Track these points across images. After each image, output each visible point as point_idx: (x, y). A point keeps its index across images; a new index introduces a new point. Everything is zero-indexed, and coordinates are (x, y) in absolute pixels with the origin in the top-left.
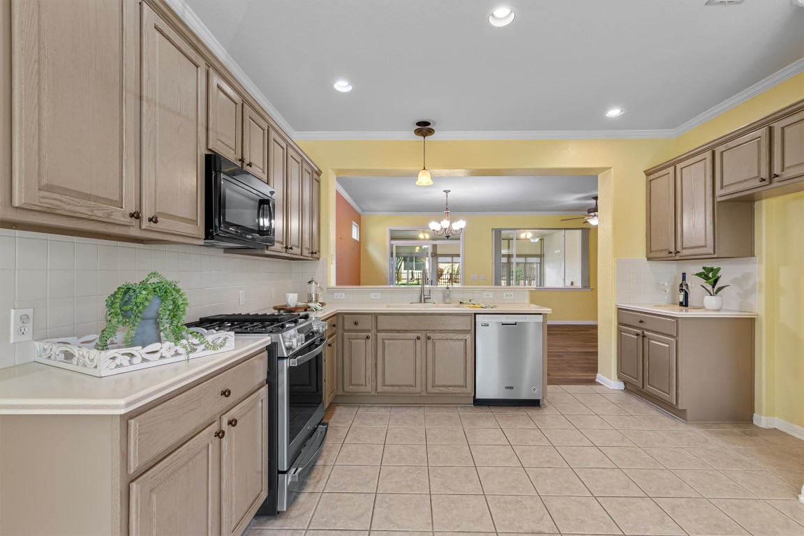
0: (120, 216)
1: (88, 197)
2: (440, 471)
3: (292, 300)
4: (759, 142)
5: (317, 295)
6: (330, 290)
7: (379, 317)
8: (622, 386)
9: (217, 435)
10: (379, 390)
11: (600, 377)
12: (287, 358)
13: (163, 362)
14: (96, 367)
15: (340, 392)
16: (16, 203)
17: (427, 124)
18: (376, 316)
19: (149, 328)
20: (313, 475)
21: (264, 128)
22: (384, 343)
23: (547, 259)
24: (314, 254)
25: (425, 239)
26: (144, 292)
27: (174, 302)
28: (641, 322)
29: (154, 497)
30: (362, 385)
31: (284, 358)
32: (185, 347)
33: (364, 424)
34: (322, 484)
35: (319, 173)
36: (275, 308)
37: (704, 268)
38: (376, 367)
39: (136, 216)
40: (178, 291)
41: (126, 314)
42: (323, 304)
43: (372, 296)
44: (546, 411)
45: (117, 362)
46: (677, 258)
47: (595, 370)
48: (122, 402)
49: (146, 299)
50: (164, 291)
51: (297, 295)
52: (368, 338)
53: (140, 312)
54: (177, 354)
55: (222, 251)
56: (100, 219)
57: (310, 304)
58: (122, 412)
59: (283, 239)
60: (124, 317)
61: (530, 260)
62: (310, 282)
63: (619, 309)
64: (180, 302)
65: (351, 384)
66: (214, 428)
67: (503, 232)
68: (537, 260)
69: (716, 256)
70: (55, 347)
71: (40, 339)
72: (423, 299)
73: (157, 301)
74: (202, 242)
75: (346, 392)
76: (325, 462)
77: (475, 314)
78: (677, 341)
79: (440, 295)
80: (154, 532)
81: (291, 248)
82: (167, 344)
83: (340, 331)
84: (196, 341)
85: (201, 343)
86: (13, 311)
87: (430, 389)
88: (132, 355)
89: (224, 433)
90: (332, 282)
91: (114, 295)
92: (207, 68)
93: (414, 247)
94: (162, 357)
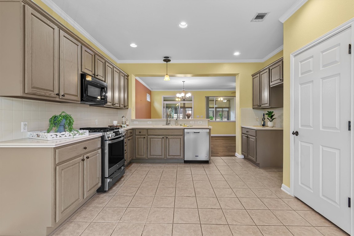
0: (53, 94)
1: (44, 89)
2: (163, 181)
3: (115, 123)
4: (280, 66)
5: (125, 122)
6: (133, 121)
7: (149, 130)
8: (243, 157)
9: (82, 160)
10: (149, 157)
11: (237, 154)
12: (108, 140)
13: (66, 137)
14: (47, 138)
15: (134, 158)
16: (26, 92)
17: (168, 58)
18: (147, 129)
19: (62, 128)
20: (119, 182)
21: (103, 62)
22: (150, 140)
23: (231, 109)
24: (126, 107)
25: (178, 101)
26: (60, 117)
27: (70, 121)
28: (247, 132)
29: (63, 172)
30: (142, 155)
31: (107, 140)
32: (72, 134)
33: (142, 169)
34: (122, 185)
35: (128, 76)
36: (109, 126)
37: (268, 112)
38: (147, 149)
39: (58, 94)
40: (71, 117)
41: (55, 124)
42: (127, 125)
43: (148, 122)
44: (210, 165)
45: (53, 136)
46: (261, 108)
47: (235, 152)
48: (54, 144)
49: (61, 119)
50: (66, 117)
51: (117, 121)
52: (144, 138)
53: (59, 123)
54: (70, 135)
55: (89, 105)
56: (48, 96)
57: (122, 125)
58: (54, 147)
59: (111, 101)
60: (54, 125)
61: (224, 109)
62: (123, 117)
63: (242, 127)
64: (72, 121)
65: (138, 155)
66: (82, 158)
67: (210, 98)
68: (227, 109)
69: (270, 107)
70: (34, 133)
71: (30, 131)
72: (168, 124)
73: (64, 120)
74: (80, 102)
75: (136, 158)
76: (124, 179)
77: (184, 129)
78: (256, 138)
79: (174, 122)
80: (63, 182)
81: (115, 105)
82: (67, 132)
83: (134, 135)
84: (76, 132)
85: (78, 133)
86: (22, 123)
87: (168, 157)
88: (57, 135)
89: (84, 160)
90: (134, 117)
91: (51, 118)
92: (81, 45)
93: (176, 104)
94: (65, 136)
